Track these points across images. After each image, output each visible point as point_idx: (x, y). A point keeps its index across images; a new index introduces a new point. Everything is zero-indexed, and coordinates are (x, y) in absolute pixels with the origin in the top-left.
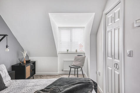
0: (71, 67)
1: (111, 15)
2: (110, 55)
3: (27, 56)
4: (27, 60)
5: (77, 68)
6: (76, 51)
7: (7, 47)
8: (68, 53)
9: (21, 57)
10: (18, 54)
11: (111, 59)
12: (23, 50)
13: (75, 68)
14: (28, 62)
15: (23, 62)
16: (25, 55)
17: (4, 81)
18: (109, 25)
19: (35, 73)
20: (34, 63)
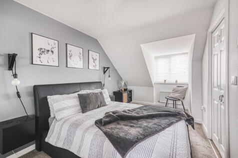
0: (168, 99)
1: (217, 34)
2: (215, 85)
3: (125, 84)
4: (125, 88)
5: (176, 100)
6: (176, 82)
7: (109, 76)
8: (165, 83)
9: (120, 86)
10: (118, 83)
11: (217, 89)
12: (121, 79)
13: (174, 100)
14: (126, 90)
15: (121, 90)
16: (123, 84)
17: (106, 101)
18: (215, 45)
19: (131, 101)
20: (131, 91)
